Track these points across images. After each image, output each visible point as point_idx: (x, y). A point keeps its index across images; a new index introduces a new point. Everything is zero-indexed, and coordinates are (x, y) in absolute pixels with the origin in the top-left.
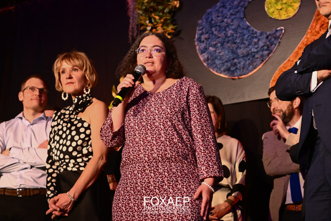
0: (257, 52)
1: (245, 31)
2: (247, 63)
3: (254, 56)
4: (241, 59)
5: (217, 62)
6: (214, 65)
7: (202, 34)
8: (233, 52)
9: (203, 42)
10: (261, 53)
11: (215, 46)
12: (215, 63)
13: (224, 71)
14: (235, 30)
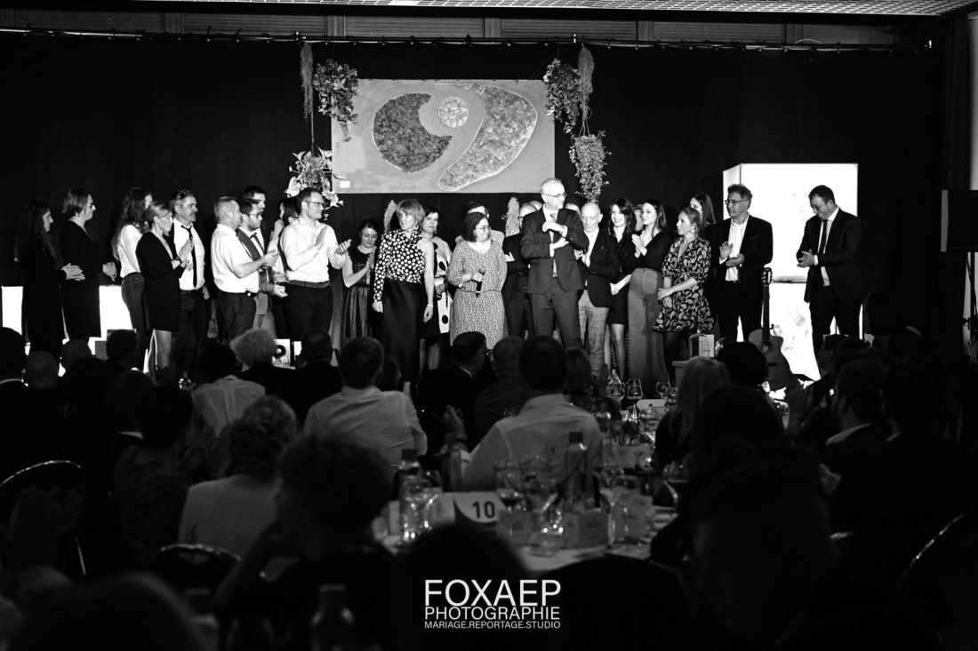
0: (430, 154)
1: (421, 133)
2: (422, 160)
3: (428, 157)
4: (416, 157)
5: (395, 155)
6: (391, 158)
7: (382, 126)
8: (408, 148)
9: (382, 134)
10: (433, 155)
11: (392, 140)
12: (392, 155)
13: (400, 165)
14: (413, 130)
